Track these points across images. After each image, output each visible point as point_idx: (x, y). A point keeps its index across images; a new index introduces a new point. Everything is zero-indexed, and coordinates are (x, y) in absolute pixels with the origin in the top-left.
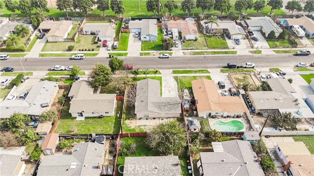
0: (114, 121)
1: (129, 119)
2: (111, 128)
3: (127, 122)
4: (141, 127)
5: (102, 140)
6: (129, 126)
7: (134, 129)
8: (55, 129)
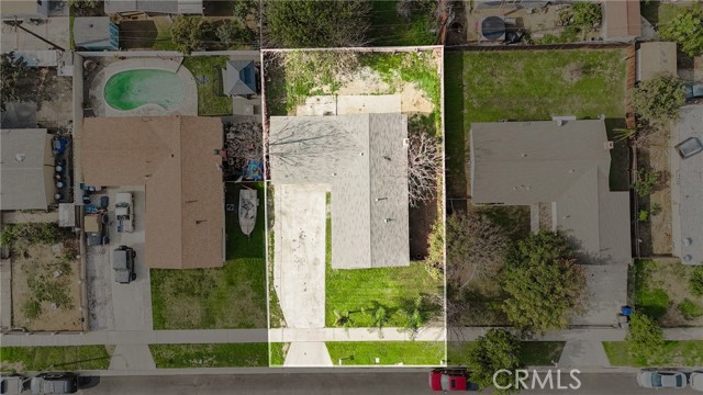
0: (465, 111)
1: (423, 117)
2: (470, 81)
3: (427, 107)
4: (386, 86)
5: (488, 25)
6: (421, 92)
7: (408, 80)
8: (626, 79)
